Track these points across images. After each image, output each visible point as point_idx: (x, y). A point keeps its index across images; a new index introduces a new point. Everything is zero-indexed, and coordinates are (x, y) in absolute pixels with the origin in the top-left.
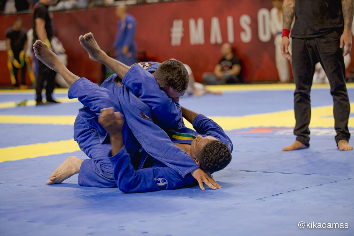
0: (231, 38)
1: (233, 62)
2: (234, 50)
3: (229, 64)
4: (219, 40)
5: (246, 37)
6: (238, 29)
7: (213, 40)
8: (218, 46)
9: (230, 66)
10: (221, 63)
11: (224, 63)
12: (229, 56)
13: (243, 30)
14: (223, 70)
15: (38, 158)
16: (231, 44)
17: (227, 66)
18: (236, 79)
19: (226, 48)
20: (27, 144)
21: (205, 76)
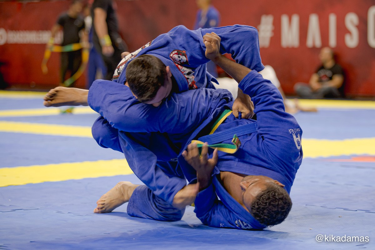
0: (333, 41)
1: (334, 71)
2: (336, 57)
3: (329, 73)
4: (318, 43)
5: (352, 41)
6: (342, 30)
7: (310, 43)
8: (315, 50)
9: (330, 77)
10: (319, 72)
11: (322, 73)
12: (329, 64)
13: (349, 32)
14: (320, 81)
15: (85, 179)
16: (332, 49)
17: (326, 76)
18: (336, 92)
19: (326, 54)
20: (71, 162)
21: (298, 87)
